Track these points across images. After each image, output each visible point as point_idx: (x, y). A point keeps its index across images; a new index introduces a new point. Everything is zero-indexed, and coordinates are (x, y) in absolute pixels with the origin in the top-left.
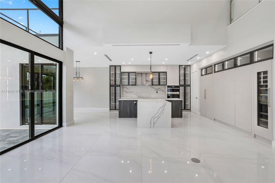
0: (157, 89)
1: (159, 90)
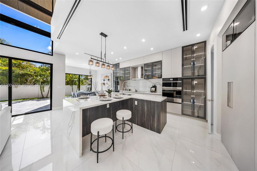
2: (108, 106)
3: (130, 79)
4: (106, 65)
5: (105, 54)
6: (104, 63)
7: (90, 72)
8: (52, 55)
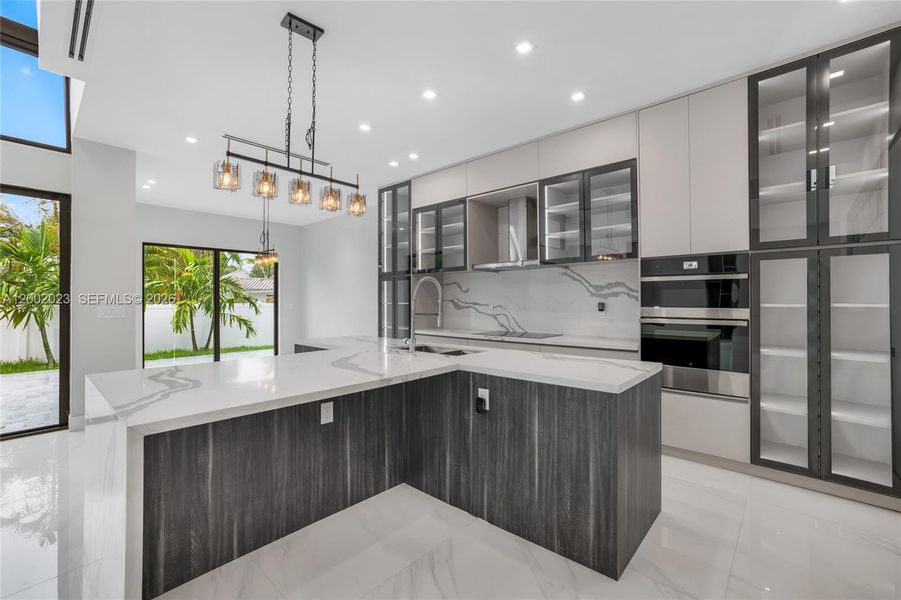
0: (602, 288)
1: (616, 295)
2: (327, 416)
3: (464, 268)
4: (317, 185)
5: (312, 129)
6: (305, 179)
7: (265, 235)
8: (68, 150)
